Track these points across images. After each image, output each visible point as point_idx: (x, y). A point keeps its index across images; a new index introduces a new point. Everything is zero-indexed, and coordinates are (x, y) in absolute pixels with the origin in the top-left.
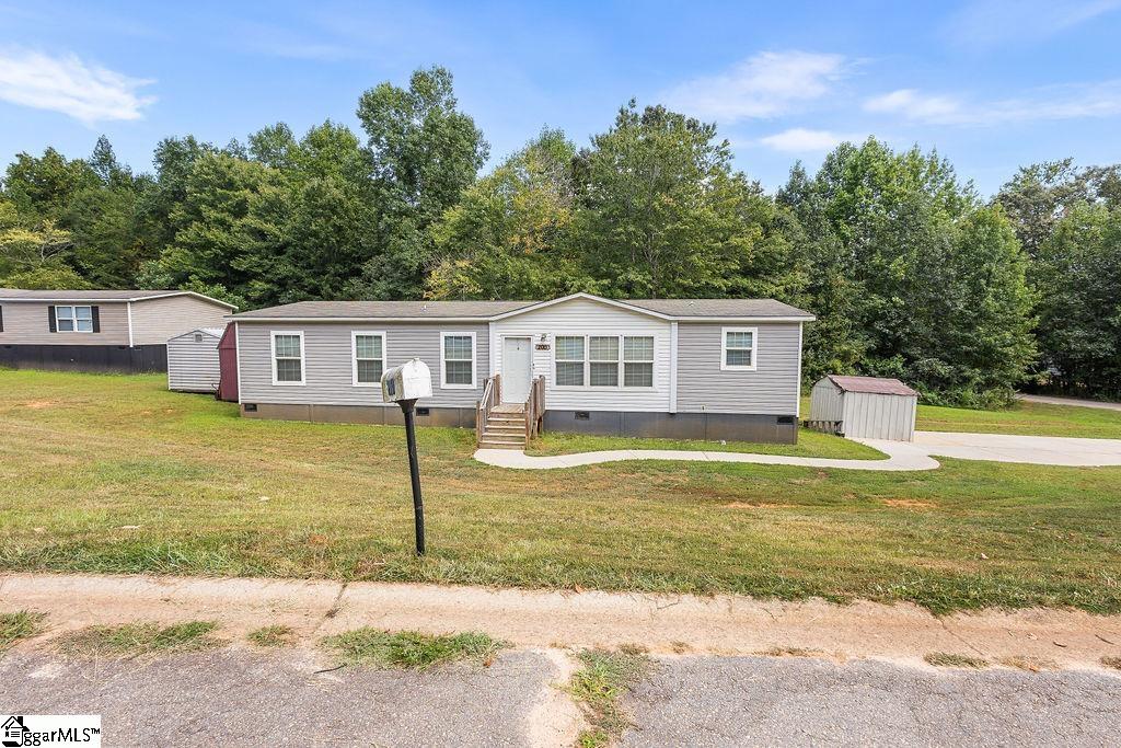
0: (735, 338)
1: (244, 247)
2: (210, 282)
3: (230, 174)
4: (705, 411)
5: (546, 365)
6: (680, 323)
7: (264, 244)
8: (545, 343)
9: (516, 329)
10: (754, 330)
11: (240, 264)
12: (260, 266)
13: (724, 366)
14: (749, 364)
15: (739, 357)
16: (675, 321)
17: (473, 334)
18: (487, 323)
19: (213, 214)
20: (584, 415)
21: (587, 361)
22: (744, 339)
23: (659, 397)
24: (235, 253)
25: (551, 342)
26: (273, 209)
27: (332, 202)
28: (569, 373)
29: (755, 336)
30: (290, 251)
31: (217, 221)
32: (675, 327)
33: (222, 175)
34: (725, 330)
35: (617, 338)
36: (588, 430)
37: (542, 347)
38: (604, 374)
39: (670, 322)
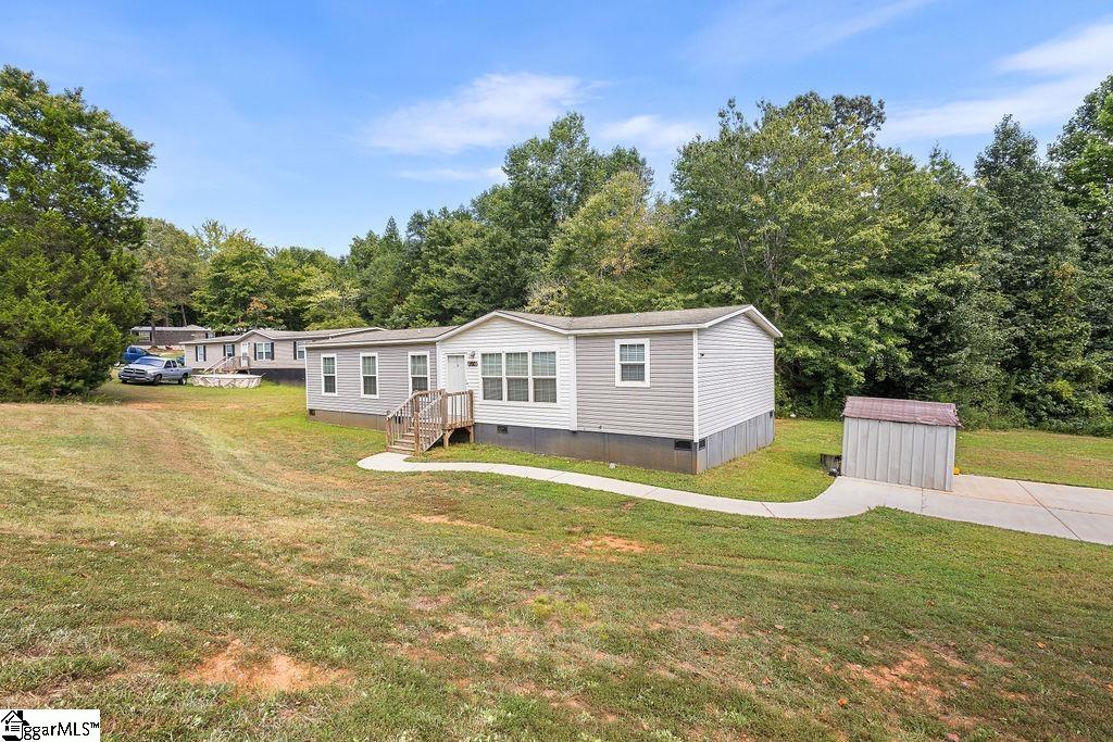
0: (627, 352)
1: (450, 289)
2: (429, 319)
3: (448, 234)
4: (603, 430)
5: (474, 380)
6: (577, 337)
7: (462, 286)
8: (475, 360)
9: (456, 347)
10: (646, 341)
11: (448, 304)
12: (460, 304)
13: (619, 382)
14: (643, 380)
15: (633, 371)
16: (571, 335)
17: (427, 353)
18: (433, 344)
19: (436, 266)
20: (503, 429)
21: (504, 377)
22: (636, 352)
23: (562, 414)
24: (444, 295)
25: (478, 359)
26: (472, 256)
27: (507, 246)
28: (492, 389)
29: (647, 348)
30: (481, 289)
31: (437, 271)
32: (572, 341)
33: (441, 234)
34: (619, 342)
35: (526, 354)
36: (506, 444)
37: (472, 364)
38: (518, 390)
39: (567, 336)
